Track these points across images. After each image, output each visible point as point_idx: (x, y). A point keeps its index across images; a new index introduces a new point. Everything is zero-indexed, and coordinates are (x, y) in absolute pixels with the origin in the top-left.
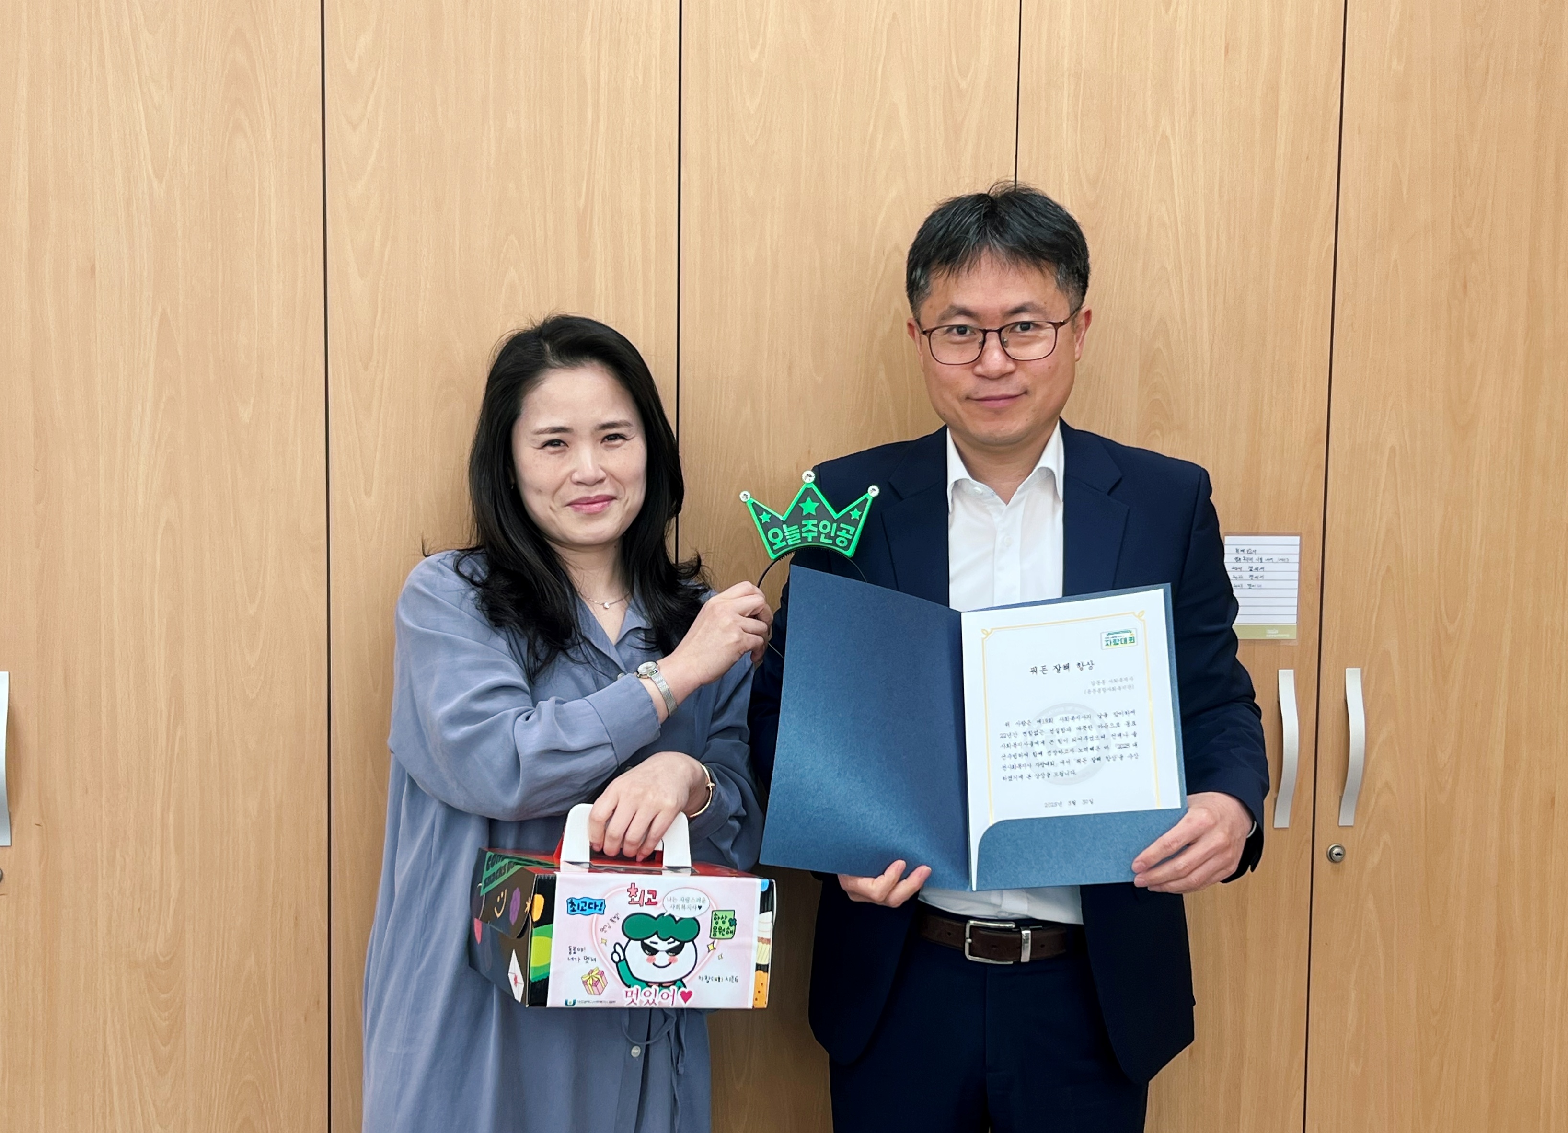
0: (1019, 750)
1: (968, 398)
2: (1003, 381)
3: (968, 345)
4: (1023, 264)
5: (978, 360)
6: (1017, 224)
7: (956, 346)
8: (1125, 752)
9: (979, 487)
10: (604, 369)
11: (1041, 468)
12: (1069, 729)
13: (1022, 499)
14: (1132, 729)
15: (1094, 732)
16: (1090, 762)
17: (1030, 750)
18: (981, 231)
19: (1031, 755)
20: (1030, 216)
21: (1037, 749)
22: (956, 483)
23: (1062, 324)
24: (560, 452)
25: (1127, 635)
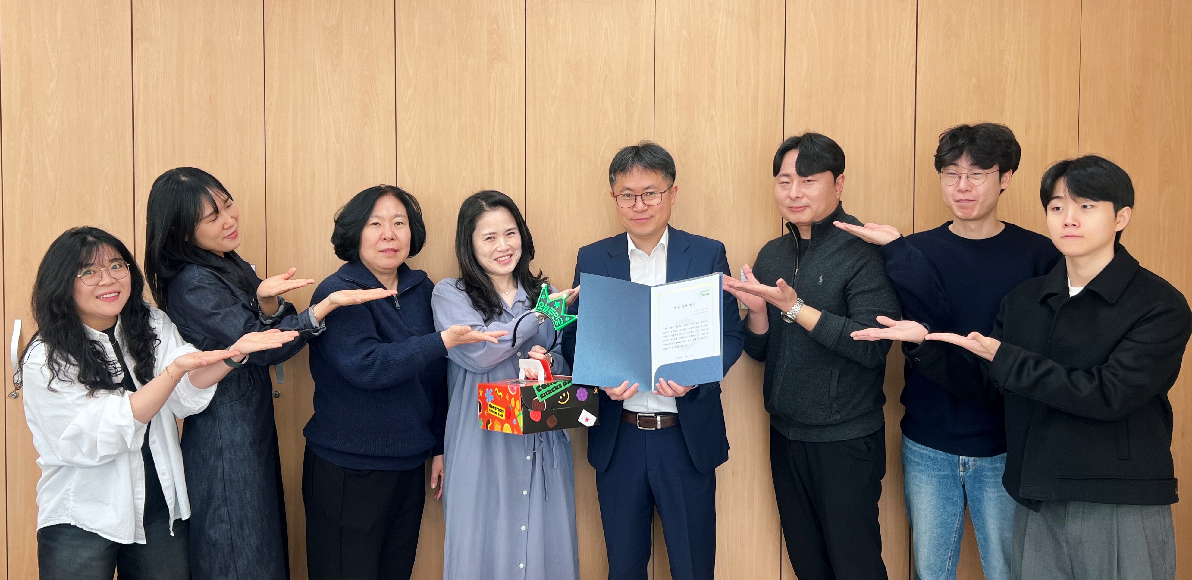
0: (670, 338)
1: (632, 219)
2: (644, 213)
3: (630, 201)
4: (648, 171)
5: (634, 206)
6: (647, 157)
7: (626, 201)
8: (704, 336)
9: (640, 252)
10: (506, 210)
11: (660, 244)
12: (686, 329)
13: (654, 255)
14: (707, 327)
15: (694, 330)
16: (692, 340)
17: (673, 338)
18: (633, 160)
19: (673, 339)
20: (652, 154)
21: (675, 337)
22: (632, 250)
23: (664, 192)
24: (493, 241)
25: (707, 292)
